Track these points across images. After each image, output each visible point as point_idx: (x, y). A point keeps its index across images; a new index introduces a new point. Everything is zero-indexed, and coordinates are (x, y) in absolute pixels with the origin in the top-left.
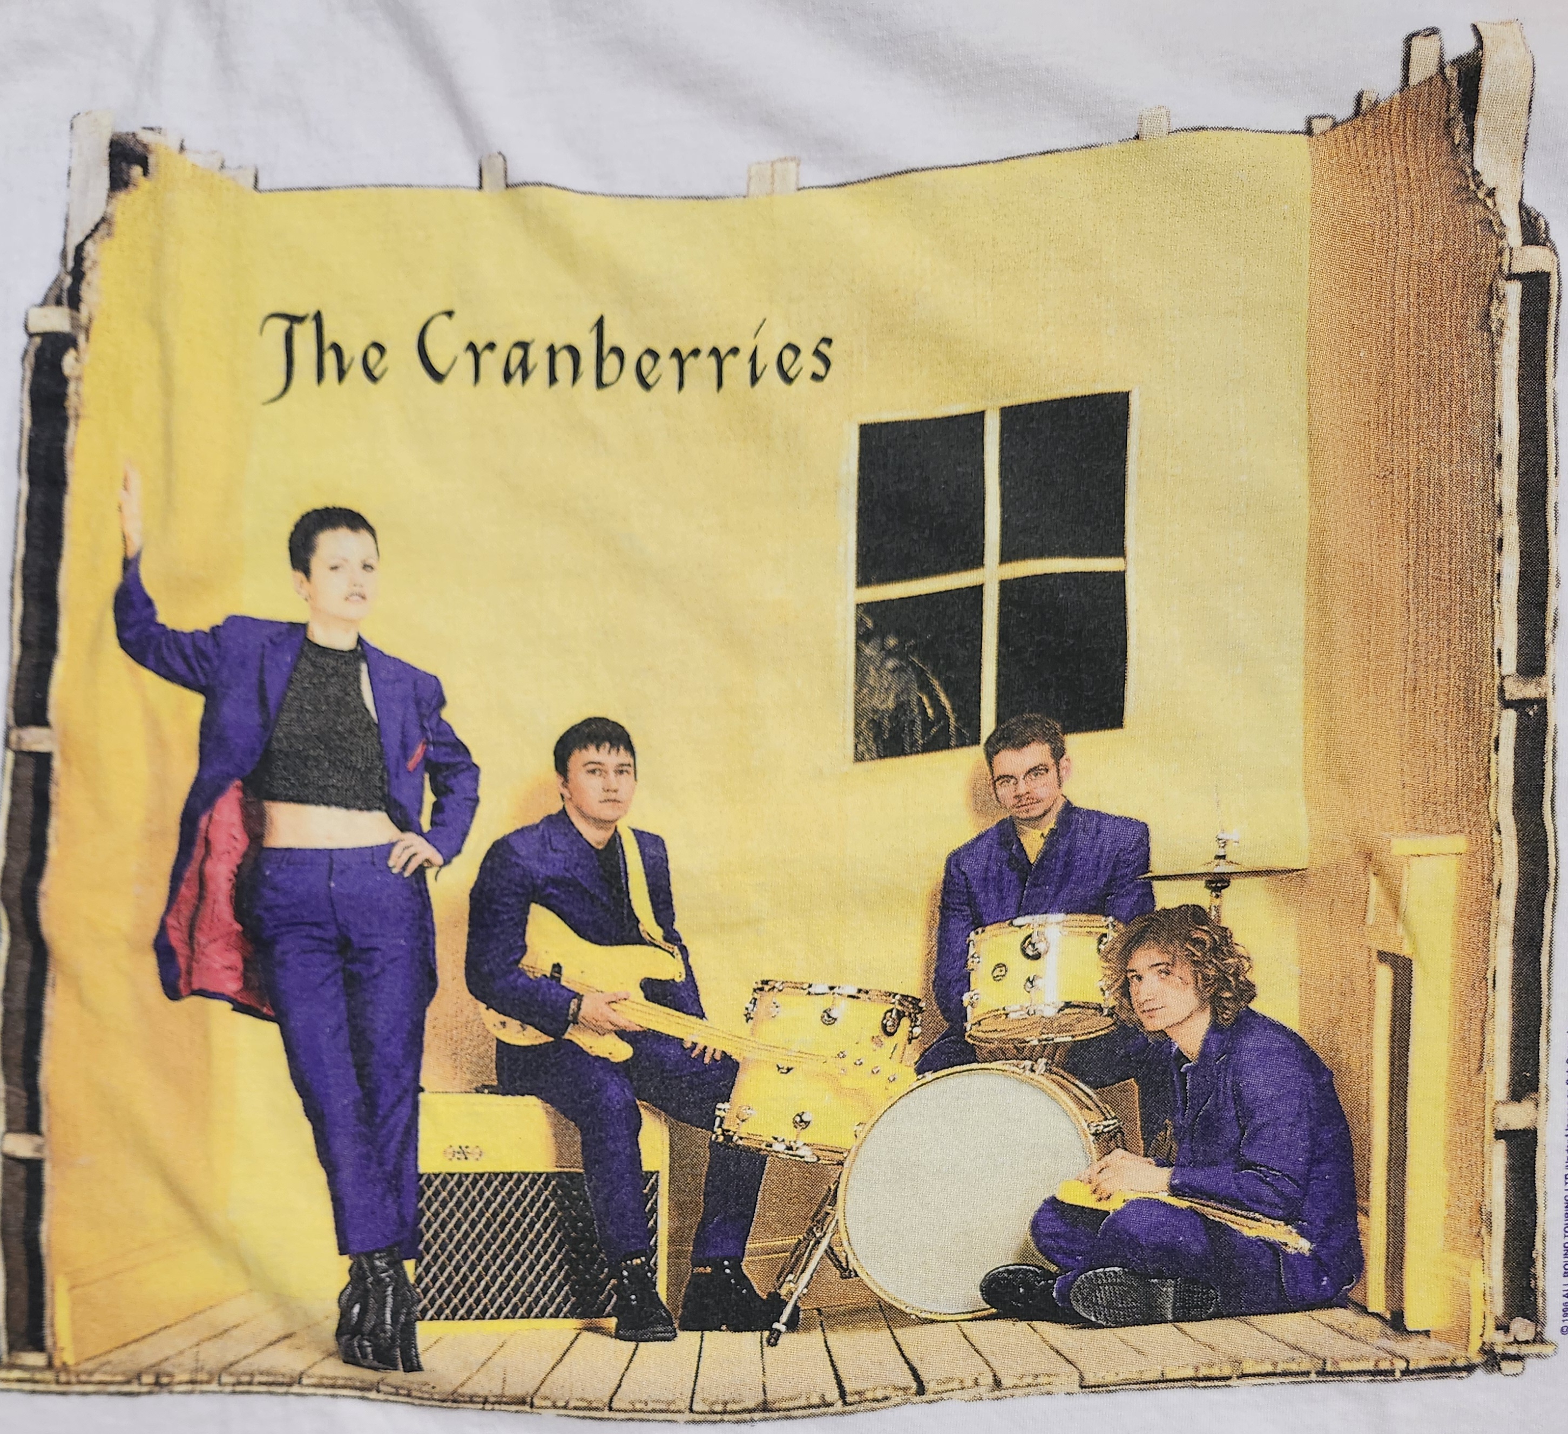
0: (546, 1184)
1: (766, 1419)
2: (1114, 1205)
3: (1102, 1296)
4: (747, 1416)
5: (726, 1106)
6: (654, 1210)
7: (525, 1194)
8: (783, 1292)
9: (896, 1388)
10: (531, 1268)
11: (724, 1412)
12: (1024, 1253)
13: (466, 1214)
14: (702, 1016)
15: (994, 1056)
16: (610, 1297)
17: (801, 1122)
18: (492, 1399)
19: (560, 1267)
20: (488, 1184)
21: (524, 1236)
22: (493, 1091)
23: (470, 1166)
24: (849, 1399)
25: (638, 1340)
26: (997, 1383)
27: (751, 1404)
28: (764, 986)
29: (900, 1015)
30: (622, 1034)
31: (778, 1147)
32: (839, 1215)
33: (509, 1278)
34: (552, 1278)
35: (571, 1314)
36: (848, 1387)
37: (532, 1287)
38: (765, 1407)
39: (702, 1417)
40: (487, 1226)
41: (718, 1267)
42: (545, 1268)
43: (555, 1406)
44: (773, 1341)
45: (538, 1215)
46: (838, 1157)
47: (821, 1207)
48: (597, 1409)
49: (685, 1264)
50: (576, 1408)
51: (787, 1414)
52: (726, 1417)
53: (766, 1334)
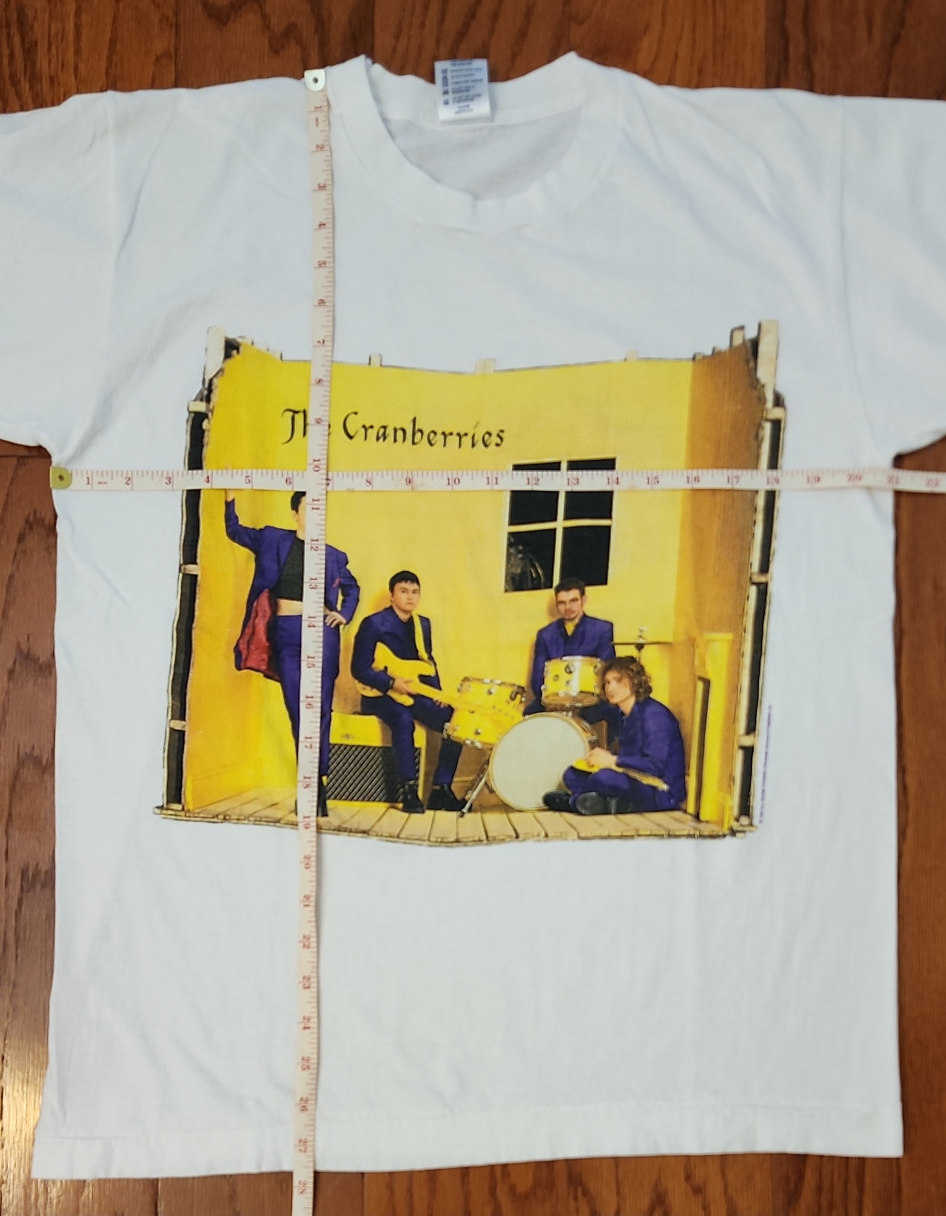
0: (378, 751)
1: (457, 846)
2: (595, 770)
3: (588, 804)
4: (450, 844)
6: (419, 763)
7: (370, 755)
8: (467, 797)
9: (508, 836)
10: (372, 782)
11: (442, 842)
13: (347, 760)
14: (440, 689)
15: (552, 711)
17: (477, 733)
18: (353, 830)
19: (382, 783)
20: (356, 749)
21: (370, 770)
23: (350, 742)
24: (490, 839)
25: (410, 813)
26: (547, 836)
27: (452, 840)
28: (466, 679)
29: (517, 693)
30: (410, 695)
31: (468, 742)
32: (490, 769)
33: (362, 786)
34: (380, 786)
35: (386, 801)
36: (490, 834)
37: (370, 790)
38: (457, 841)
39: (433, 843)
40: (355, 765)
41: (442, 787)
42: (377, 782)
43: (377, 835)
46: (490, 747)
47: (483, 766)
50: (385, 836)
51: (466, 844)
52: (442, 844)
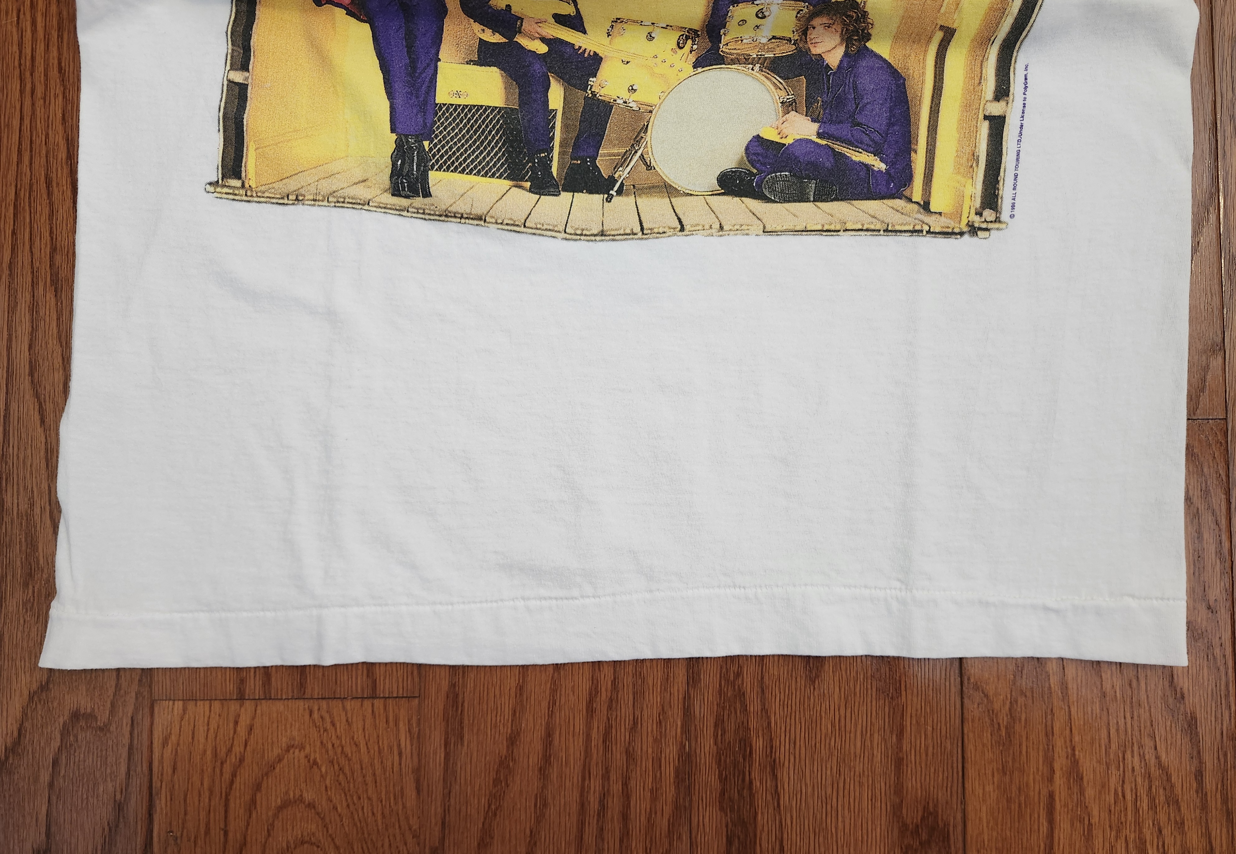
0: (499, 112)
1: (602, 240)
2: (788, 141)
3: (778, 187)
4: (593, 238)
5: (594, 79)
6: (553, 127)
7: (488, 116)
9: (669, 228)
10: (488, 154)
11: (581, 235)
12: (741, 162)
13: (458, 125)
14: (585, 32)
15: (733, 62)
16: (527, 172)
17: (632, 90)
18: (465, 216)
19: (503, 155)
20: (470, 110)
21: (486, 138)
22: (476, 63)
23: (462, 101)
24: (645, 232)
25: (541, 194)
26: (721, 228)
27: (595, 232)
28: (617, 20)
29: (687, 38)
30: (543, 40)
31: (620, 101)
32: (648, 139)
33: (477, 157)
34: (499, 160)
35: (507, 178)
36: (645, 226)
37: (488, 163)
38: (602, 234)
39: (570, 237)
40: (468, 132)
41: (584, 161)
42: (496, 155)
43: (496, 223)
44: (609, 200)
45: (494, 127)
46: (650, 108)
47: (639, 133)
48: (517, 225)
49: (568, 158)
50: (507, 224)
51: (614, 237)
52: (582, 238)
53: (606, 196)
